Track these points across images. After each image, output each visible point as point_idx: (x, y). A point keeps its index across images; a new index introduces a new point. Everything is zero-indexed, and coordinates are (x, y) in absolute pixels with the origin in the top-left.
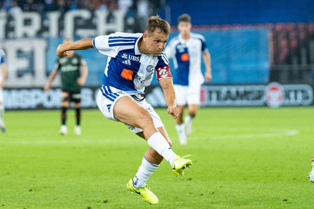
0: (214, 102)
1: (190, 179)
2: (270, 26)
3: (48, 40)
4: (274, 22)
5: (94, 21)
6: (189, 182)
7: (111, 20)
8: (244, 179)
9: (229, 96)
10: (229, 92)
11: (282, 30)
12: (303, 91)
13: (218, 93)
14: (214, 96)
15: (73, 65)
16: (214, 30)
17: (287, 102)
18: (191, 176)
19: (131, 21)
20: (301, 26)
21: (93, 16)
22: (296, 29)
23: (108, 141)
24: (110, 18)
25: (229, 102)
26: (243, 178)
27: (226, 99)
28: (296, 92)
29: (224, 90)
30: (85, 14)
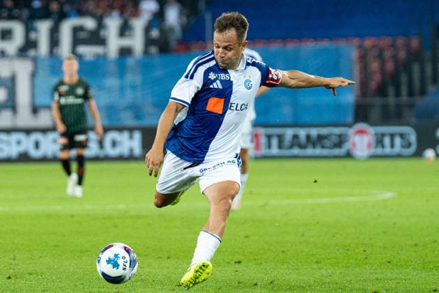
0: (275, 150)
1: (239, 262)
2: (356, 41)
3: (35, 60)
4: (361, 36)
5: (102, 33)
6: (237, 266)
7: (127, 33)
8: (317, 262)
9: (296, 142)
10: (296, 137)
11: (374, 46)
12: (402, 136)
13: (281, 138)
14: (275, 142)
15: (77, 97)
16: (275, 47)
17: (379, 151)
18: (241, 258)
19: (155, 33)
20: (400, 41)
21: (101, 25)
22: (393, 45)
23: (122, 207)
24: (124, 30)
25: (296, 151)
26: (315, 261)
27: (291, 146)
28: (392, 136)
29: (289, 133)
30: (89, 23)
